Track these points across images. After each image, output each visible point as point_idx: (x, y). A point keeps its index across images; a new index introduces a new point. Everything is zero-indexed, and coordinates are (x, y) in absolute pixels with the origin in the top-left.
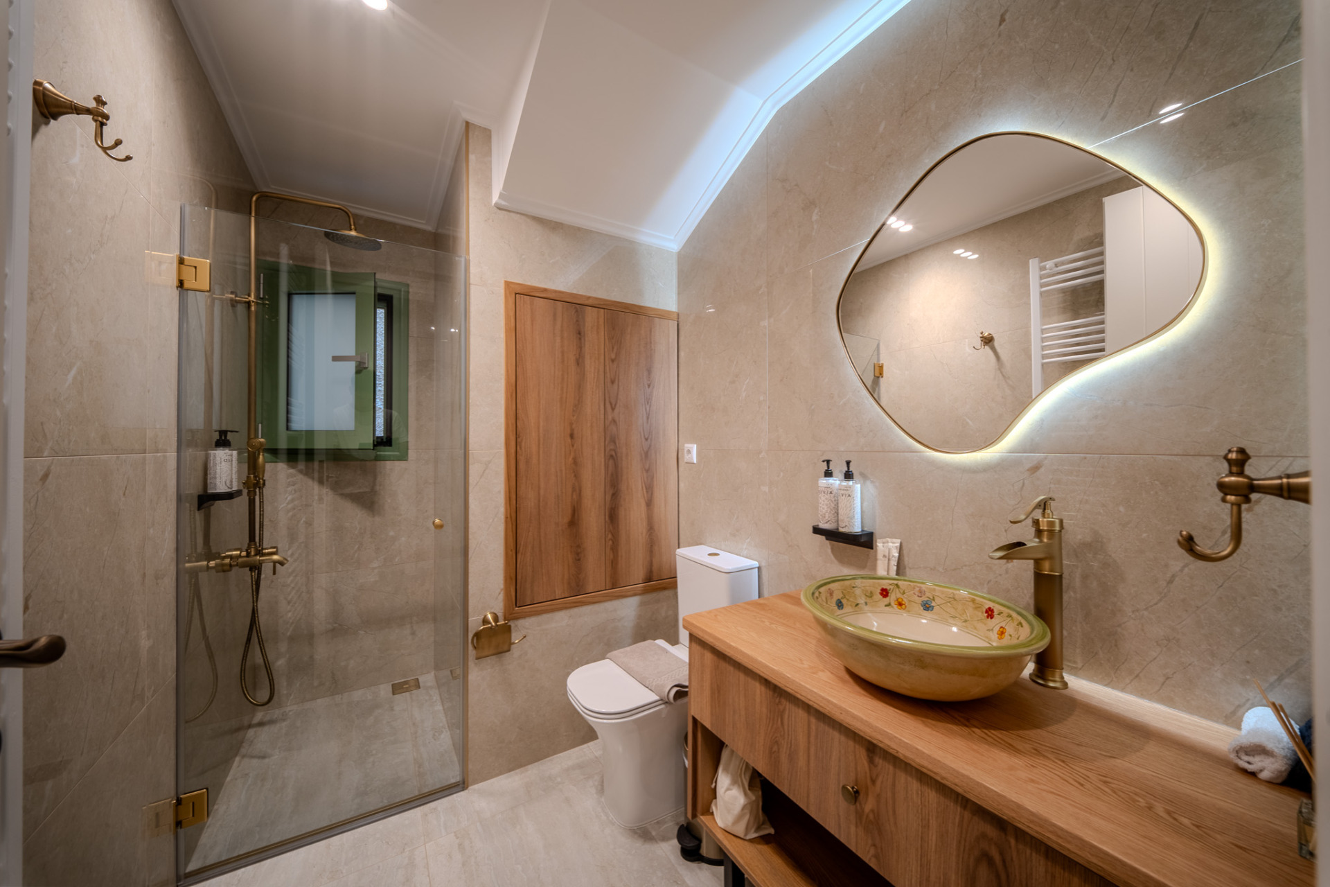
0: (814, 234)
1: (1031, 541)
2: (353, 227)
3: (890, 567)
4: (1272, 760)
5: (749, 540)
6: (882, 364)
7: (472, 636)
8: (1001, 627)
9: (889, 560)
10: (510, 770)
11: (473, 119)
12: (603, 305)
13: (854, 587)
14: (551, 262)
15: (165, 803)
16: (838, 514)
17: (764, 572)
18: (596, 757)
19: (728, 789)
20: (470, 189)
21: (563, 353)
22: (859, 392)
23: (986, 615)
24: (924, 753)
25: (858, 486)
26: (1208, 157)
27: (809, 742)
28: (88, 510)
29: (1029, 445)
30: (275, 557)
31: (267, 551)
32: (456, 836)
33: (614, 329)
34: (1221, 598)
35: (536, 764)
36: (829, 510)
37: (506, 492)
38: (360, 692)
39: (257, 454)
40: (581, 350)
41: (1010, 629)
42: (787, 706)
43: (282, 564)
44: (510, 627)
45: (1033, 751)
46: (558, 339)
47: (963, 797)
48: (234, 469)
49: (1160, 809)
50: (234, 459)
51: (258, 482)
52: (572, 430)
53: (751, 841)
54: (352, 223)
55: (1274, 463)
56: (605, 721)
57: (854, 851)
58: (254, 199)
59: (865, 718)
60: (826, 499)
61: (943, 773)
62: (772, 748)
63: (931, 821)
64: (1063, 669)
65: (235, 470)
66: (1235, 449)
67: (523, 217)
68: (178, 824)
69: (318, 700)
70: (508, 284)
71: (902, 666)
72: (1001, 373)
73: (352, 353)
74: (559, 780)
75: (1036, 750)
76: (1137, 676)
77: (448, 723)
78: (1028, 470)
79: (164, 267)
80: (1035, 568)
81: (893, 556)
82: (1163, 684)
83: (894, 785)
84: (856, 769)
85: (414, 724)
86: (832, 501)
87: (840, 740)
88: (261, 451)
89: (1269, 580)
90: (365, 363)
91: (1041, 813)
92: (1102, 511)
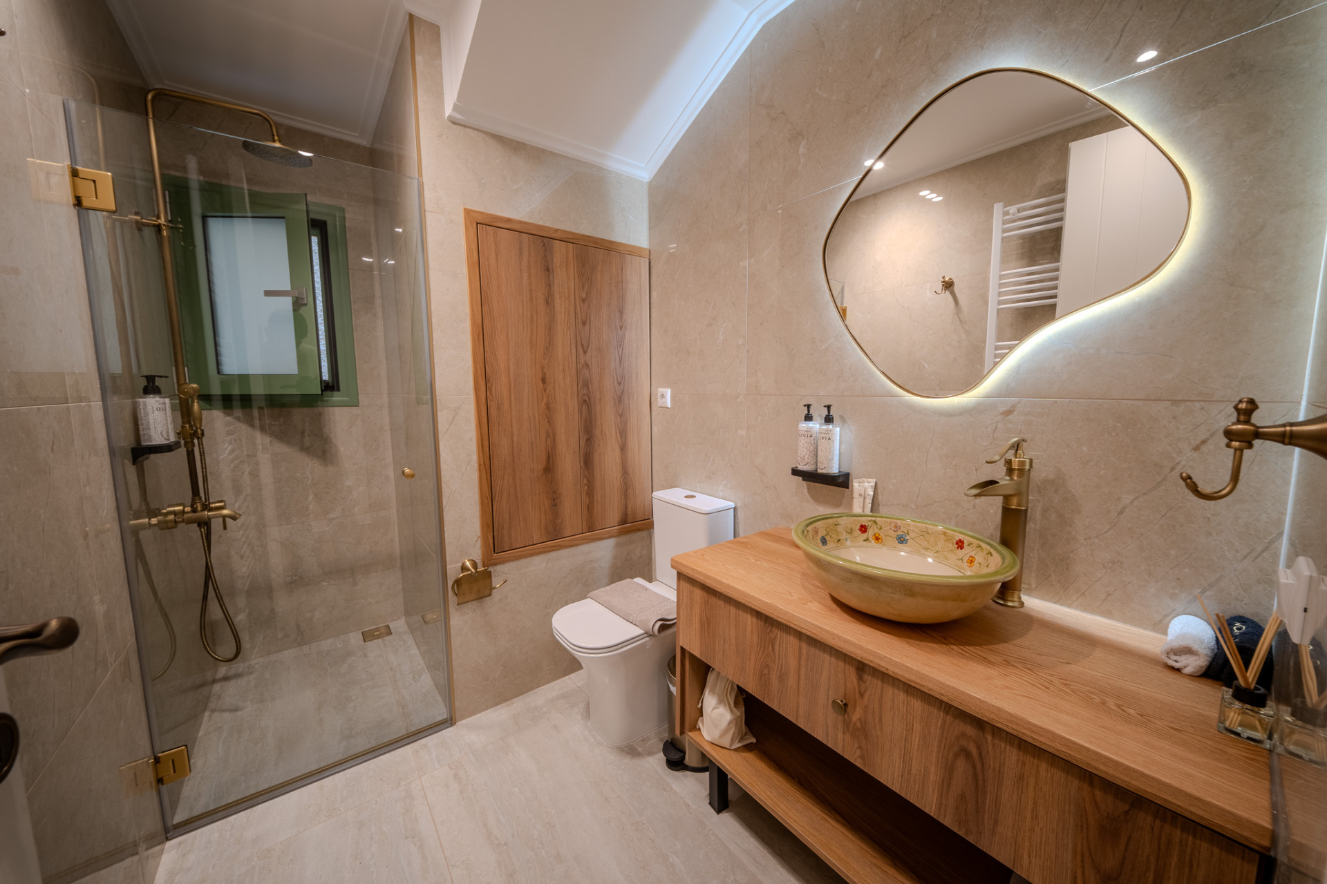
0: (800, 169)
1: (1002, 479)
2: (276, 138)
3: (866, 505)
4: (1195, 658)
5: (725, 482)
6: (846, 307)
7: (452, 583)
8: (971, 557)
9: (864, 498)
10: (496, 705)
11: (418, 12)
12: (572, 239)
13: (836, 525)
14: (514, 187)
15: (143, 763)
16: (817, 456)
17: (740, 512)
18: (579, 687)
19: (715, 708)
20: (419, 98)
21: (531, 291)
22: (841, 336)
23: (956, 546)
24: (912, 669)
25: (838, 429)
26: (1203, 109)
27: (799, 665)
28: (15, 469)
29: (1005, 390)
30: (225, 512)
31: (213, 505)
32: (449, 767)
33: (584, 266)
34: (1162, 526)
35: (521, 697)
36: (808, 453)
37: (478, 439)
38: (329, 641)
39: (190, 401)
40: (550, 289)
41: (979, 558)
42: (779, 635)
43: (234, 518)
44: (490, 572)
45: (1004, 662)
46: (525, 276)
47: (946, 703)
48: (168, 418)
49: (1111, 703)
50: (167, 408)
51: (196, 432)
52: (544, 374)
53: (736, 750)
54: (275, 133)
55: (1223, 407)
56: (592, 655)
57: (841, 753)
58: (150, 96)
59: (857, 642)
60: (806, 442)
61: (930, 685)
62: (762, 672)
63: (915, 726)
64: (1021, 590)
65: (170, 419)
66: (1246, 400)
67: (480, 134)
68: (160, 781)
69: (284, 652)
70: (468, 212)
71: (893, 595)
72: (959, 318)
73: (288, 287)
74: (545, 710)
75: (1006, 661)
76: (1083, 594)
77: (426, 665)
78: (1002, 414)
79: (54, 180)
80: (1003, 503)
81: (869, 495)
82: (1104, 600)
83: (881, 697)
84: (845, 685)
85: (391, 669)
86: (811, 444)
87: (830, 662)
88: (195, 398)
89: (1205, 509)
90: (303, 299)
91: (1018, 713)
92: (1066, 451)
